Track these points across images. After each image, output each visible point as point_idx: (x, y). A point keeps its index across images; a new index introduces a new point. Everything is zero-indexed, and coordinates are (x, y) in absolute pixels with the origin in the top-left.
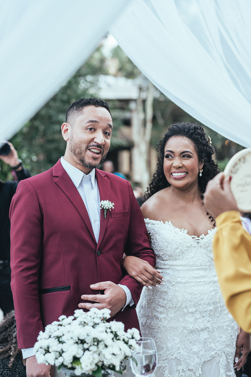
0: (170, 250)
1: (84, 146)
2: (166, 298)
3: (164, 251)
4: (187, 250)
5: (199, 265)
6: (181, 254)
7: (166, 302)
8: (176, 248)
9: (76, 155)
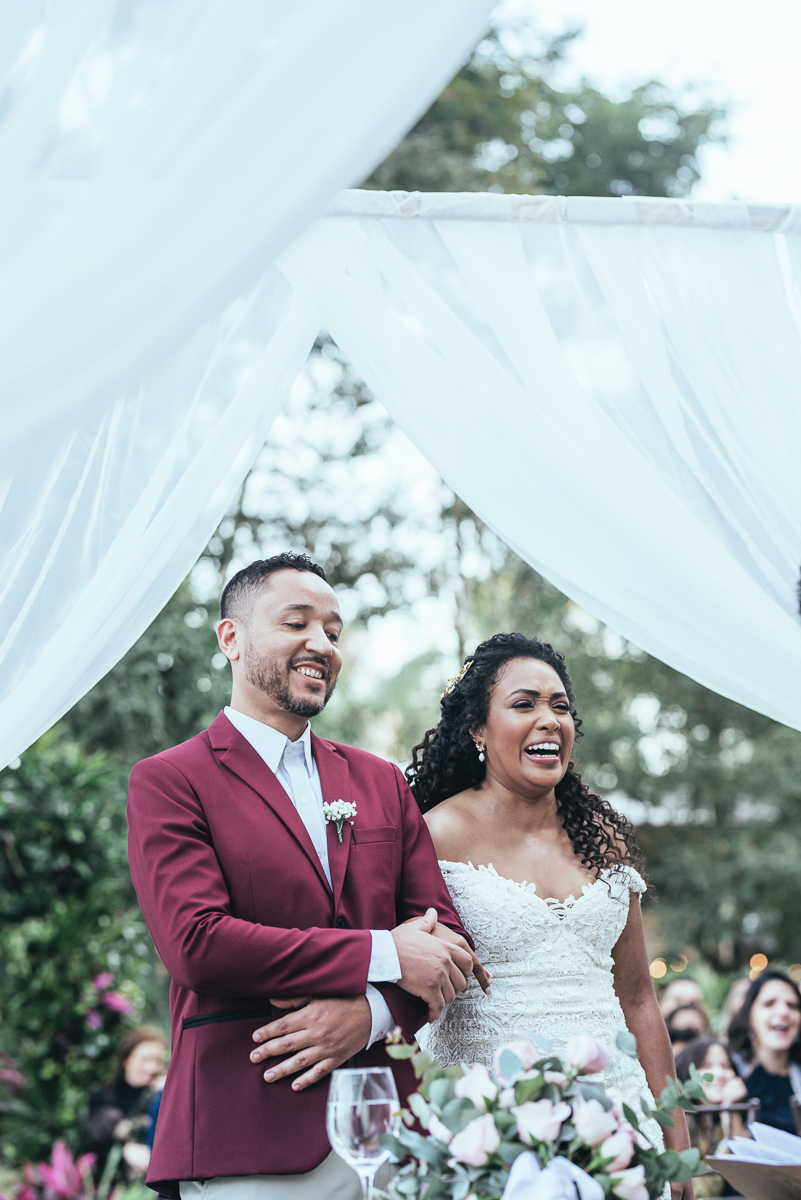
0: (495, 933)
1: (282, 663)
4: (537, 934)
6: (522, 943)
8: (512, 929)
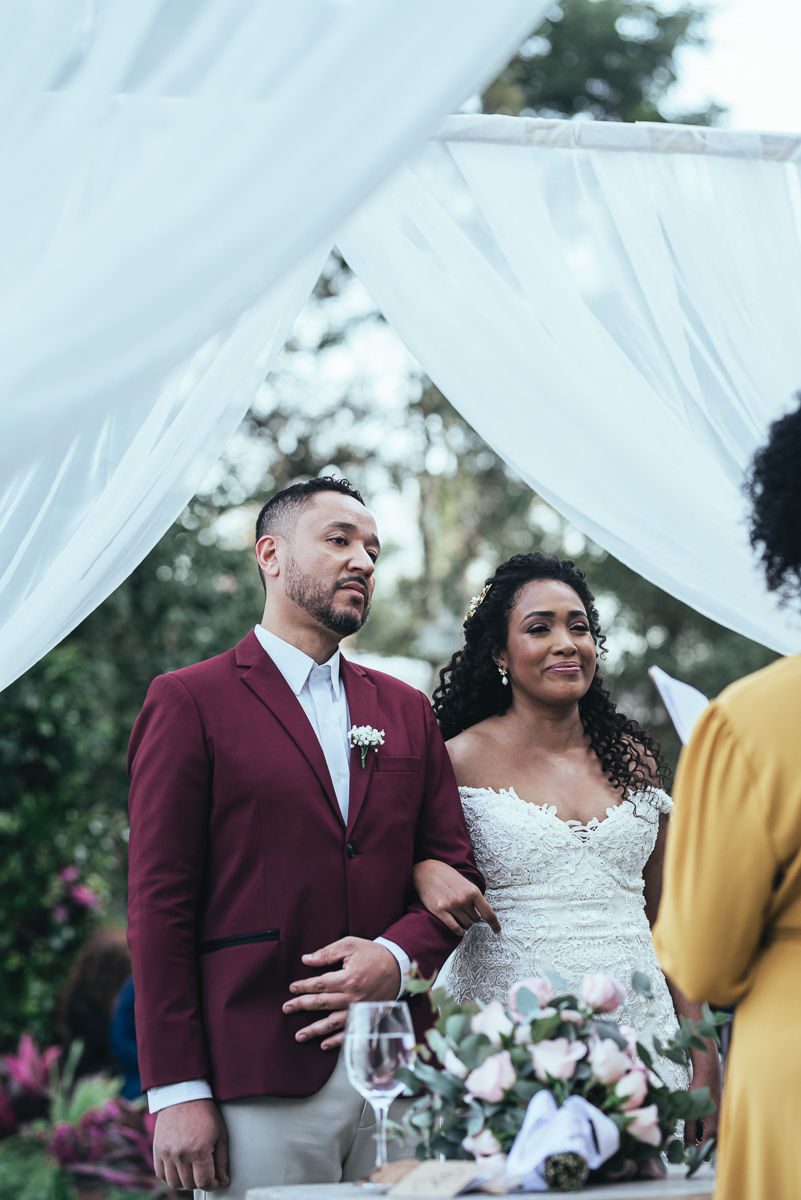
0: (515, 855)
1: (327, 582)
4: (559, 856)
5: (589, 896)
8: (533, 850)
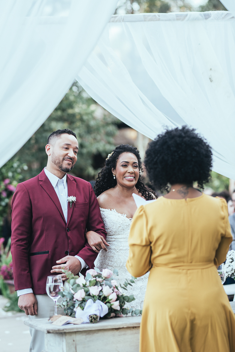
0: (115, 228)
1: (61, 158)
2: (113, 260)
3: (111, 228)
4: (127, 228)
6: (122, 230)
7: (113, 263)
9: (56, 164)
